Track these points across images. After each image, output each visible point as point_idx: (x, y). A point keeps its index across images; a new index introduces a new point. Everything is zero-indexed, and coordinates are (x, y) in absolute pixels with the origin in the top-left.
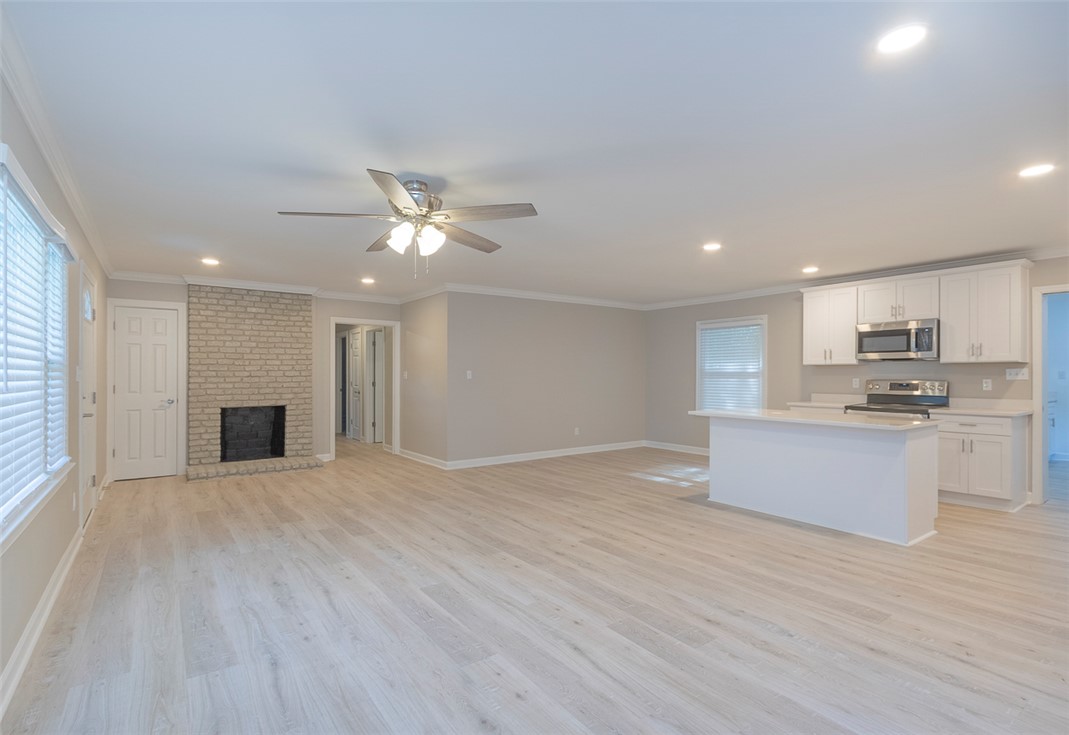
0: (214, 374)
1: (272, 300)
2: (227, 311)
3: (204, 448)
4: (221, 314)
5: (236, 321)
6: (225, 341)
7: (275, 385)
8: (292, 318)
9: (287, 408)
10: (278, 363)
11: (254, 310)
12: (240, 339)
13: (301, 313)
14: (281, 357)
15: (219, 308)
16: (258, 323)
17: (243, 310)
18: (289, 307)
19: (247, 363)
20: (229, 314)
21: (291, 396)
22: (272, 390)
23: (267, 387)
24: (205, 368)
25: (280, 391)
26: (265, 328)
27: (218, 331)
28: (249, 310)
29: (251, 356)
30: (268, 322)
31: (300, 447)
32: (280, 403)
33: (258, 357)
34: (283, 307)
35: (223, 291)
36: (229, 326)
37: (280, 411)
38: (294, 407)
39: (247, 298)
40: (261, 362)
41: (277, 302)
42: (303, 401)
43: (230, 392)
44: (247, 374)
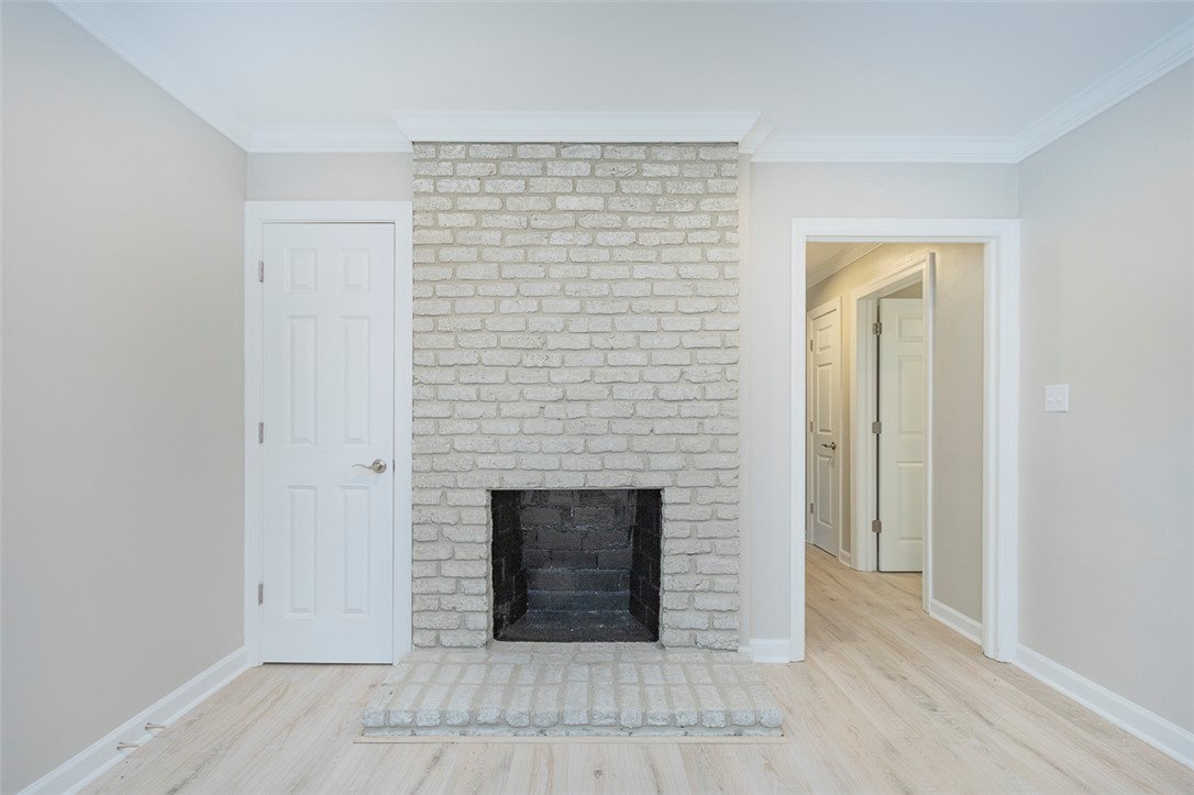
0: (471, 392)
1: (623, 168)
2: (503, 209)
3: (447, 602)
4: (487, 221)
5: (528, 238)
6: (498, 298)
7: (632, 426)
8: (681, 222)
9: (667, 497)
10: (639, 358)
11: (574, 203)
12: (537, 289)
13: (707, 204)
14: (647, 341)
15: (483, 203)
16: (585, 239)
17: (544, 204)
18: (671, 188)
19: (555, 360)
20: (508, 221)
21: (675, 461)
22: (621, 443)
23: (610, 431)
24: (449, 376)
25: (645, 444)
26: (604, 255)
27: (479, 271)
28: (561, 203)
29: (565, 341)
30: (612, 238)
31: (700, 621)
32: (647, 482)
33: (583, 341)
34: (653, 187)
35: (493, 152)
36: (509, 255)
37: (648, 503)
38: (684, 496)
39: (556, 169)
40: (594, 358)
41: (639, 176)
42: (709, 479)
43: (510, 446)
44: (555, 393)
